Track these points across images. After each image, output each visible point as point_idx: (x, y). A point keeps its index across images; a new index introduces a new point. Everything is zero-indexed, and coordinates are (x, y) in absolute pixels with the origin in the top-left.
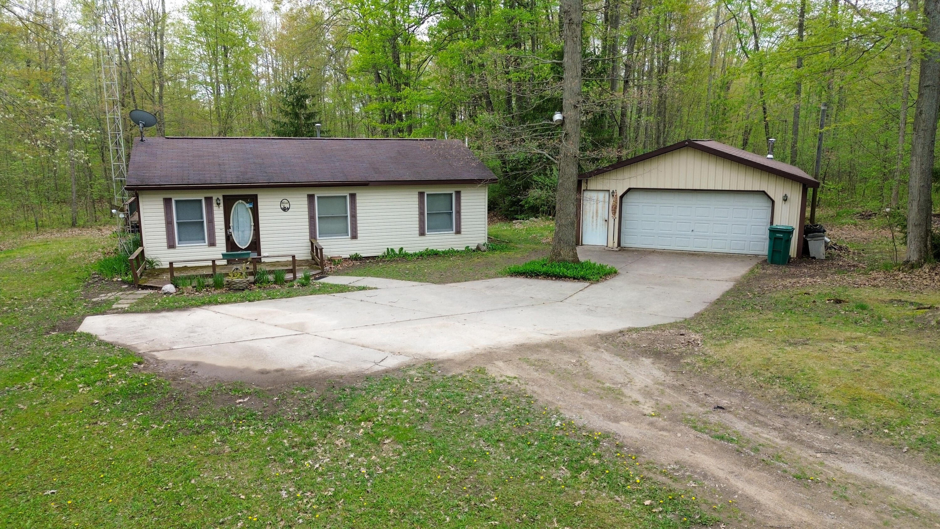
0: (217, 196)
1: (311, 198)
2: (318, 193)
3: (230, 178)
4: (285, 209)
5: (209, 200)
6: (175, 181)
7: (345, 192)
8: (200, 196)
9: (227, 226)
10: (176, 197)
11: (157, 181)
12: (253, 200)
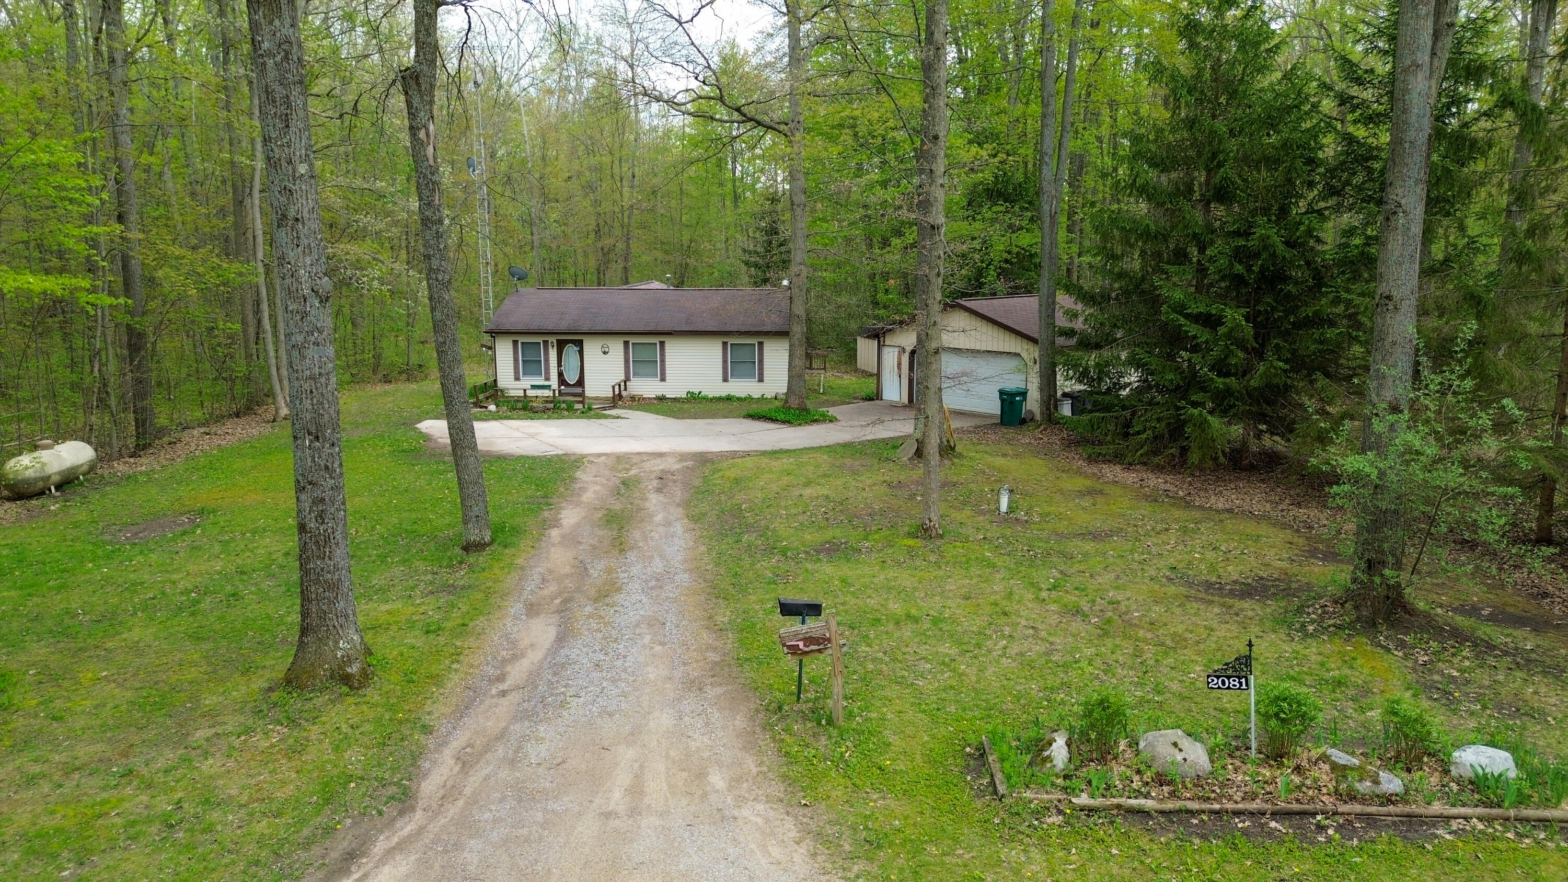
0: (553, 339)
1: (626, 343)
2: (633, 340)
3: (563, 326)
4: (605, 353)
5: (546, 342)
6: (520, 327)
7: (656, 340)
8: (539, 339)
9: (559, 365)
10: (522, 339)
11: (508, 327)
12: (580, 344)
